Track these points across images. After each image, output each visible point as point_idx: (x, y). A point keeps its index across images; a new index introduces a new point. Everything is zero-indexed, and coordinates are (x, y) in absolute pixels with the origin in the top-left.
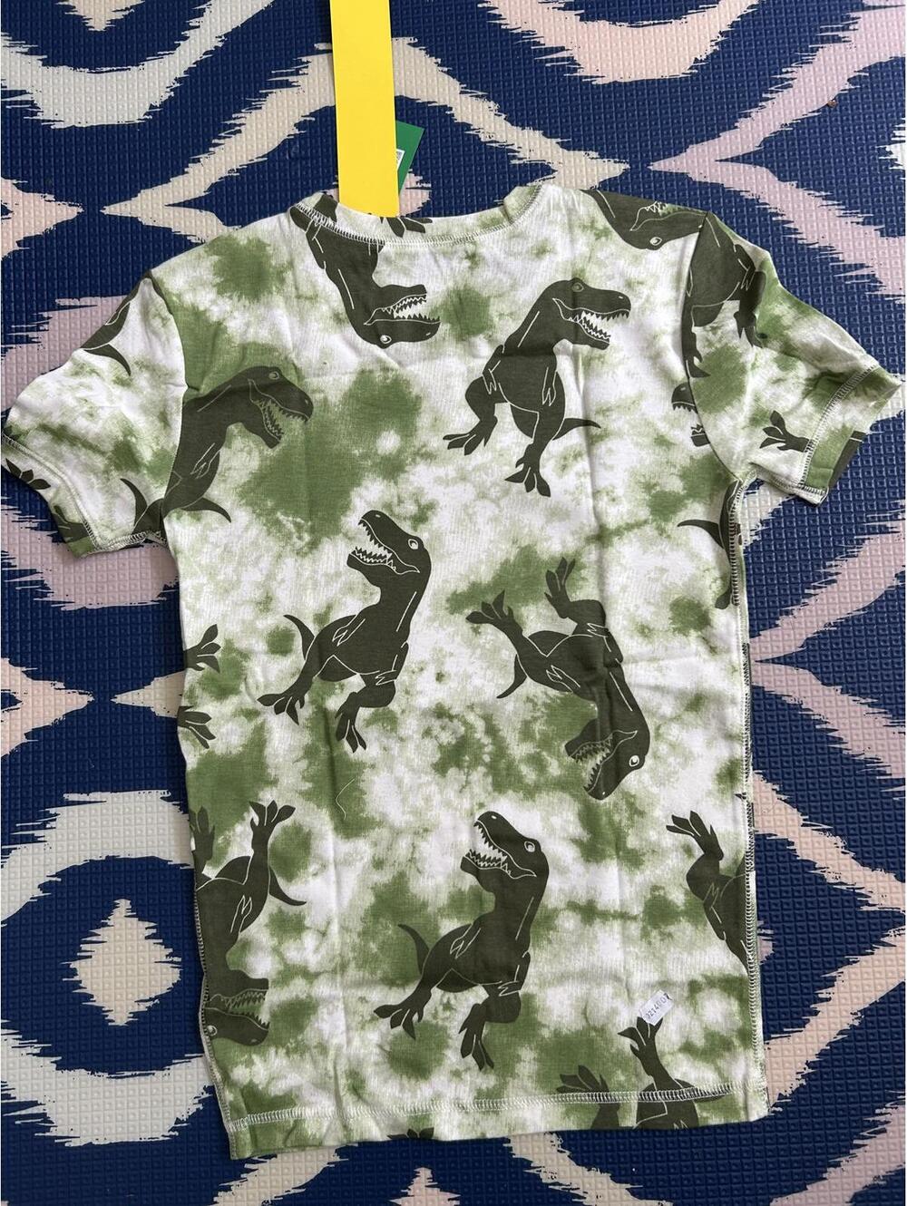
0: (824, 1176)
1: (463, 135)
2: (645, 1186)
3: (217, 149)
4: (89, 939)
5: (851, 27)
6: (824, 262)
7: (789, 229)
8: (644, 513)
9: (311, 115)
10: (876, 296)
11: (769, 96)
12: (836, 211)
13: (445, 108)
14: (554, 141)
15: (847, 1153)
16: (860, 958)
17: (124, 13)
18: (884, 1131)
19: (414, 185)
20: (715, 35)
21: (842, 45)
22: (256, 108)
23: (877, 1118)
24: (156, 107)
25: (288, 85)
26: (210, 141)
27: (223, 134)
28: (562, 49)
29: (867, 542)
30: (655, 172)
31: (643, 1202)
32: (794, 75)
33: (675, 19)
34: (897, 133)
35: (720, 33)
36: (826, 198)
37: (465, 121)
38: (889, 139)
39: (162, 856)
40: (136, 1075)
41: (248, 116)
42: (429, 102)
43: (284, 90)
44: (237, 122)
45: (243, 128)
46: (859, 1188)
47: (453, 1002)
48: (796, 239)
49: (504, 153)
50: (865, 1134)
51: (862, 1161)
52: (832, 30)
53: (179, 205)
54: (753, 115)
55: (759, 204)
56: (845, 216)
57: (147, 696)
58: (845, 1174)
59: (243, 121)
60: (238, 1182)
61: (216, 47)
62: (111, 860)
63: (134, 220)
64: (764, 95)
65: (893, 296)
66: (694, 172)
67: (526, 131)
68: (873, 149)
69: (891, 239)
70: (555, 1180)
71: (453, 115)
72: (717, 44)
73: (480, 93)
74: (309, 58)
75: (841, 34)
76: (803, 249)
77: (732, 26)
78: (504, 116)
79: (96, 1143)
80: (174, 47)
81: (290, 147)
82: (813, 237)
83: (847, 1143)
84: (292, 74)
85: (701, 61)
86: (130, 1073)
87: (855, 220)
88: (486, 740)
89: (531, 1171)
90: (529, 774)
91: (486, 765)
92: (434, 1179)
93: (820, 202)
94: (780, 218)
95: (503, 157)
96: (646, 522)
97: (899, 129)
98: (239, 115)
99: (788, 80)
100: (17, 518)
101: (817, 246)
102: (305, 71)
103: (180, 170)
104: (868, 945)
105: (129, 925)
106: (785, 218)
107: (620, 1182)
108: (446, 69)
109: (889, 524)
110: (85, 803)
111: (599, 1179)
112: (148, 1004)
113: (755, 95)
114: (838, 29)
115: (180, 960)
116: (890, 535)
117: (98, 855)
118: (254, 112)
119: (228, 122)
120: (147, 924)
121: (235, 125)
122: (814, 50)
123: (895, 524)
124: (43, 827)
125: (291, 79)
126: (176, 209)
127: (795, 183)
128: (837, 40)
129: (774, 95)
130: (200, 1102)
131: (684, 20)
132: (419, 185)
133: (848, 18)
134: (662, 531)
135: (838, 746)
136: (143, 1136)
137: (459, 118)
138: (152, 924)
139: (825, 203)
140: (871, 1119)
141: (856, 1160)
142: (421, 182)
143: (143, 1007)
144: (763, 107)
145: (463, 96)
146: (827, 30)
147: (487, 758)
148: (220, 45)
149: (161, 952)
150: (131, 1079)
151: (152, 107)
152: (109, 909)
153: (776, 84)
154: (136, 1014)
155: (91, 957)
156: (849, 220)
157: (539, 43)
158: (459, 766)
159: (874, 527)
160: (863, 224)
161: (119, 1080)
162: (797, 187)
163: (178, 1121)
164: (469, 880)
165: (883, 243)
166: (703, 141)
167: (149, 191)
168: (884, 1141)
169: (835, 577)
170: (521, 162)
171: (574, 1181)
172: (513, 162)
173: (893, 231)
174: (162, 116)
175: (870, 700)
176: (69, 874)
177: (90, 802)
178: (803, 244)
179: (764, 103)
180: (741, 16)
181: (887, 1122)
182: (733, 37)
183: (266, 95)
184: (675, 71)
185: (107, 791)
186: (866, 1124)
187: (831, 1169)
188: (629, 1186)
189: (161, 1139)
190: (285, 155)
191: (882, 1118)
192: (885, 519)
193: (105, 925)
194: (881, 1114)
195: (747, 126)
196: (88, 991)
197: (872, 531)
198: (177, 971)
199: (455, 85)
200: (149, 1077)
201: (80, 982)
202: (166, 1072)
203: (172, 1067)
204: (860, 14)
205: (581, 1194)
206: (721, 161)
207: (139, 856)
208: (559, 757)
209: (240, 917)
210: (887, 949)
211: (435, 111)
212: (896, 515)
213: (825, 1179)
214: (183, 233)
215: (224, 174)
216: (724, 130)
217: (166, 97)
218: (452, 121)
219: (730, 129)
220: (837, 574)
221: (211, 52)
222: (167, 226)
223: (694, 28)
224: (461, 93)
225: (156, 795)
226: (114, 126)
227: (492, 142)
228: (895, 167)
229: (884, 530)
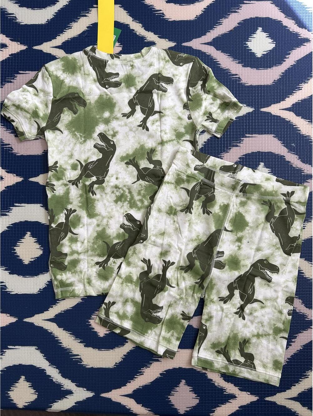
1: (132, 33)
3: (65, 32)
4: (19, 242)
5: (240, 9)
6: (227, 73)
7: (218, 63)
8: (174, 137)
9: (91, 24)
10: (240, 83)
11: (216, 27)
12: (231, 59)
13: (128, 25)
14: (157, 36)
19: (118, 46)
20: (202, 9)
21: (237, 13)
22: (76, 22)
24: (49, 20)
25: (85, 16)
26: (63, 30)
27: (67, 29)
28: (161, 10)
29: (232, 149)
30: (183, 46)
32: (223, 21)
33: (192, 4)
34: (249, 39)
35: (204, 8)
36: (229, 56)
37: (133, 28)
38: (247, 40)
39: (40, 221)
41: (74, 24)
42: (124, 23)
43: (84, 17)
44: (71, 25)
45: (72, 27)
47: (116, 261)
48: (220, 66)
49: (143, 38)
52: (235, 9)
53: (54, 47)
54: (211, 32)
55: (210, 56)
56: (233, 61)
59: (72, 25)
60: (55, 306)
61: (66, 4)
62: (26, 222)
63: (41, 51)
64: (214, 26)
65: (244, 83)
66: (194, 47)
67: (149, 32)
68: (243, 43)
69: (245, 68)
71: (130, 27)
72: (203, 11)
73: (137, 21)
74: (92, 9)
75: (237, 10)
76: (221, 69)
77: (207, 7)
78: (144, 28)
79: (18, 293)
80: (55, 4)
81: (85, 33)
82: (224, 66)
84: (87, 13)
85: (198, 16)
86: (28, 276)
87: (236, 62)
88: (129, 195)
90: (139, 204)
91: (128, 201)
93: (227, 56)
94: (216, 60)
95: (143, 39)
96: (174, 140)
97: (250, 38)
98: (72, 23)
99: (221, 22)
100: (5, 130)
101: (225, 69)
102: (90, 12)
103: (54, 38)
105: (30, 239)
106: (217, 60)
108: (129, 14)
109: (238, 144)
110: (20, 206)
112: (34, 259)
113: (212, 26)
114: (236, 9)
115: (43, 248)
116: (238, 147)
117: (23, 220)
118: (76, 23)
119: (69, 25)
120: (35, 239)
121: (70, 26)
122: (229, 15)
123: (240, 144)
124: (8, 212)
125: (86, 14)
126: (53, 48)
127: (221, 51)
128: (236, 12)
129: (217, 26)
130: (46, 285)
131: (194, 4)
132: (119, 46)
133: (239, 6)
134: (178, 142)
136: (31, 292)
137: (131, 28)
138: (36, 239)
139: (228, 57)
142: (120, 45)
143: (32, 260)
144: (214, 30)
145: (133, 22)
146: (233, 9)
147: (128, 200)
148: (68, 4)
149: (38, 246)
151: (48, 20)
152: (25, 234)
153: (218, 23)
154: (31, 262)
155: (19, 246)
156: (234, 62)
157: (154, 9)
158: (121, 201)
159: (234, 145)
160: (238, 63)
161: (25, 278)
162: (221, 52)
163: (40, 289)
164: (122, 230)
165: (243, 69)
166: (197, 38)
167: (46, 43)
169: (222, 158)
170: (147, 41)
172: (145, 41)
173: (246, 66)
174: (51, 23)
176: (15, 225)
177: (21, 206)
178: (222, 68)
179: (214, 29)
180: (210, 4)
182: (207, 10)
183: (79, 18)
184: (191, 18)
185: (26, 203)
189: (35, 293)
190: (83, 35)
192: (237, 143)
193: (23, 238)
195: (209, 35)
196: (18, 255)
197: (234, 146)
198: (42, 251)
199: (131, 19)
200: (33, 278)
201: (16, 252)
202: (38, 277)
203: (39, 275)
204: (242, 5)
206: (201, 44)
207: (34, 221)
208: (147, 200)
209: (61, 238)
211: (125, 26)
212: (240, 142)
214: (54, 55)
215: (67, 39)
216: (203, 35)
217: (52, 17)
218: (129, 28)
219: (204, 35)
220: (223, 157)
221: (65, 6)
222: (50, 53)
223: (197, 7)
224: (132, 21)
225: (39, 205)
226: (37, 24)
227: (140, 35)
228: (248, 48)
229: (237, 146)
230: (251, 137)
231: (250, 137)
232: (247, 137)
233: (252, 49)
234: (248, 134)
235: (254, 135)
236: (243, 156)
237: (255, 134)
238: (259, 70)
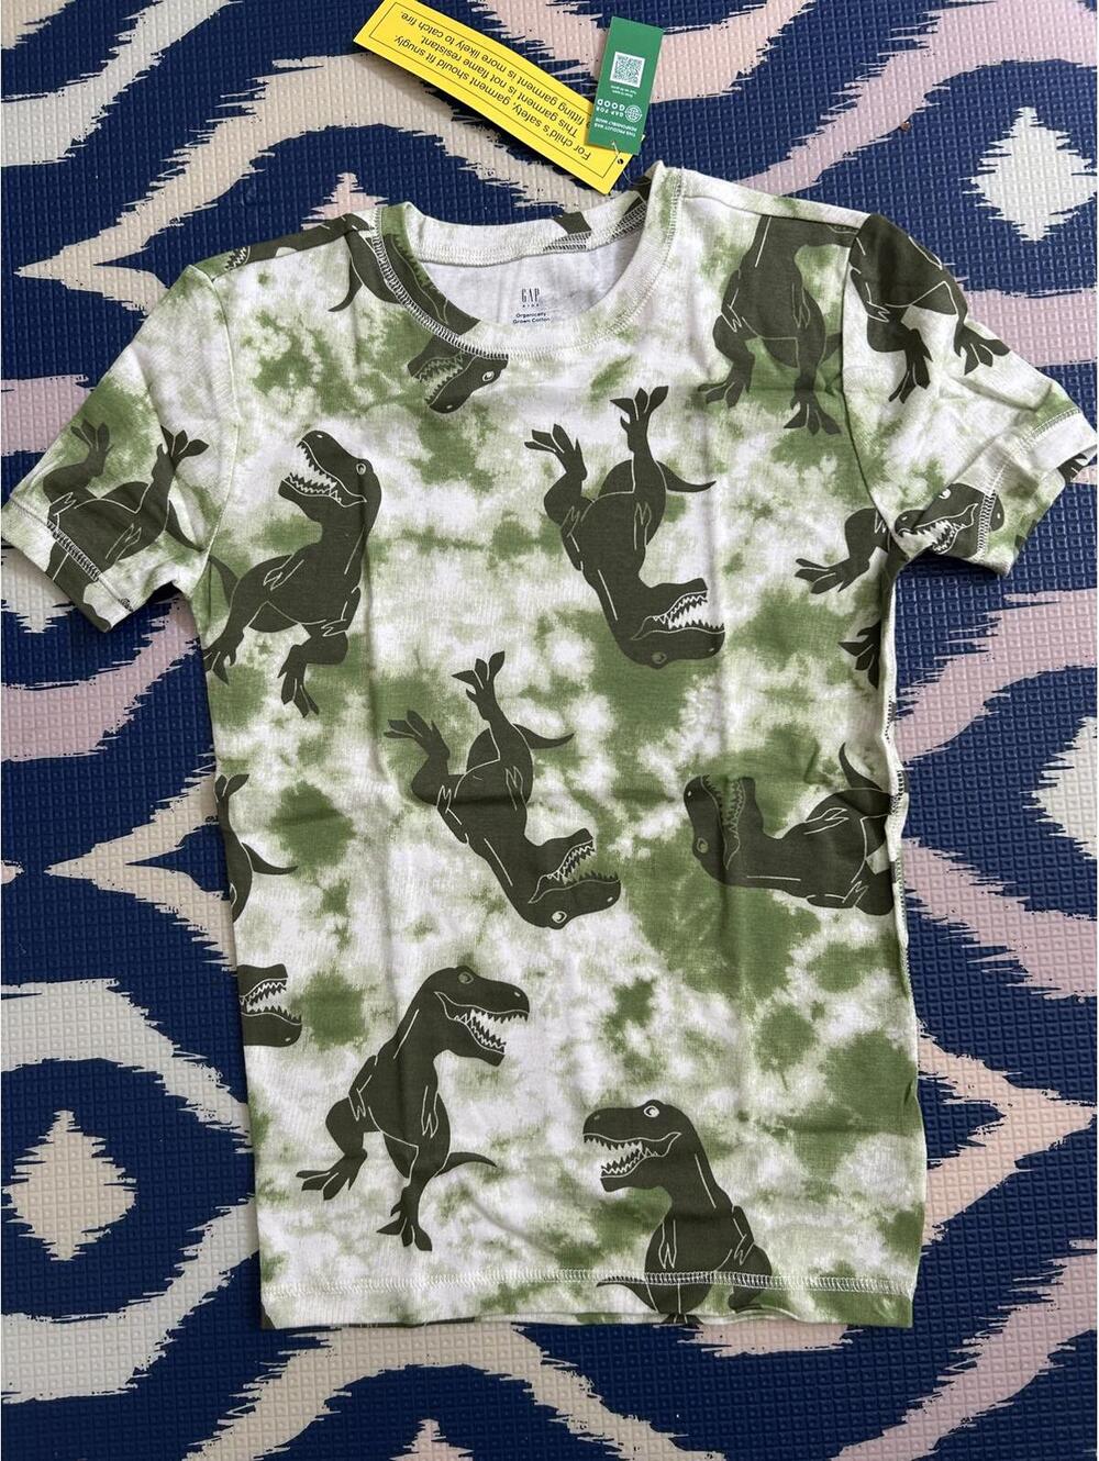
0: (904, 1419)
1: (457, 172)
2: (692, 1435)
3: (155, 194)
4: (24, 1159)
5: (929, 30)
9: (271, 149)
11: (829, 118)
13: (434, 138)
15: (931, 1392)
16: (942, 1160)
17: (39, 26)
18: (974, 1365)
20: (762, 43)
21: (918, 51)
22: (203, 142)
23: (964, 1350)
24: (80, 143)
25: (242, 112)
26: (147, 184)
27: (162, 175)
28: (576, 63)
29: (949, 663)
31: (689, 1454)
32: (859, 91)
33: (714, 23)
34: (985, 161)
35: (769, 40)
37: (458, 154)
38: (975, 169)
39: (110, 1058)
40: (85, 1319)
41: (193, 151)
42: (414, 132)
43: (237, 119)
44: (180, 159)
45: (186, 167)
46: (944, 1432)
49: (506, 193)
50: (951, 1368)
51: (948, 1400)
52: (906, 33)
53: (110, 264)
54: (810, 142)
57: (87, 866)
58: (928, 1416)
59: (186, 158)
60: (210, 1441)
61: (151, 67)
62: (49, 1064)
63: (56, 284)
64: (822, 117)
67: (532, 165)
68: (956, 181)
69: (977, 293)
70: (585, 1431)
71: (444, 147)
72: (764, 54)
74: (267, 79)
75: (916, 38)
77: (783, 31)
78: (505, 147)
79: (40, 1399)
80: (100, 68)
81: (245, 191)
83: (928, 1380)
84: (245, 99)
85: (746, 76)
86: (78, 1317)
89: (557, 1420)
92: (442, 1432)
95: (505, 199)
97: (988, 156)
98: (182, 151)
99: (851, 97)
102: (262, 94)
103: (110, 221)
104: (952, 1146)
105: (73, 1142)
107: (663, 1431)
109: (976, 642)
110: (15, 996)
111: (636, 1428)
112: (98, 1235)
113: (812, 117)
114: (913, 33)
115: (134, 1181)
116: (977, 655)
117: (33, 1058)
118: (199, 146)
119: (169, 160)
120: (94, 1140)
121: (178, 163)
122: (884, 60)
123: (983, 641)
125: (244, 105)
126: (107, 268)
128: (911, 46)
129: (835, 117)
130: (162, 1348)
131: (724, 25)
133: (925, 18)
135: (916, 909)
136: (96, 1389)
137: (451, 152)
138: (101, 1140)
140: (958, 1351)
141: (940, 1400)
143: (91, 1239)
144: (821, 132)
145: (456, 123)
146: (899, 33)
148: (157, 63)
149: (112, 1173)
150: (79, 1324)
151: (74, 142)
152: (47, 1123)
153: (838, 102)
154: (83, 1247)
155: (27, 1180)
157: (547, 57)
159: (958, 646)
161: (66, 1325)
163: (137, 1371)
166: (748, 176)
167: (73, 248)
168: (974, 1377)
169: (911, 707)
170: (528, 204)
171: (607, 1430)
172: (518, 204)
173: (979, 284)
174: (88, 152)
175: (953, 854)
177: (22, 995)
179: (822, 128)
180: (795, 18)
181: (976, 1355)
182: (784, 44)
183: (215, 125)
184: (713, 88)
185: (42, 981)
186: (952, 1357)
187: (911, 1411)
188: (672, 1435)
189: (118, 1392)
190: (239, 200)
191: (971, 1350)
192: (971, 635)
193: (44, 1142)
194: (970, 1345)
195: (801, 157)
196: (25, 1221)
197: (956, 650)
198: (131, 1194)
199: (446, 111)
200: (101, 1321)
201: (15, 1210)
202: (121, 1314)
203: (128, 1308)
204: (940, 13)
205: (616, 1446)
207: (83, 1058)
210: (975, 1150)
211: (421, 143)
212: (985, 630)
213: (904, 1422)
214: (116, 299)
215: (166, 224)
216: (774, 161)
217: (91, 130)
218: (442, 154)
219: (781, 160)
220: (914, 703)
221: (146, 73)
222: (96, 290)
223: (736, 34)
224: (453, 119)
225: (101, 985)
226: (27, 167)
227: (492, 180)
228: (982, 204)
229: (970, 649)
230: (1033, 604)
231: (1025, 605)
232: (1011, 606)
233: (1002, 207)
234: (1017, 592)
235: (1042, 596)
236: (1002, 695)
237: (1045, 589)
238: (1041, 301)
